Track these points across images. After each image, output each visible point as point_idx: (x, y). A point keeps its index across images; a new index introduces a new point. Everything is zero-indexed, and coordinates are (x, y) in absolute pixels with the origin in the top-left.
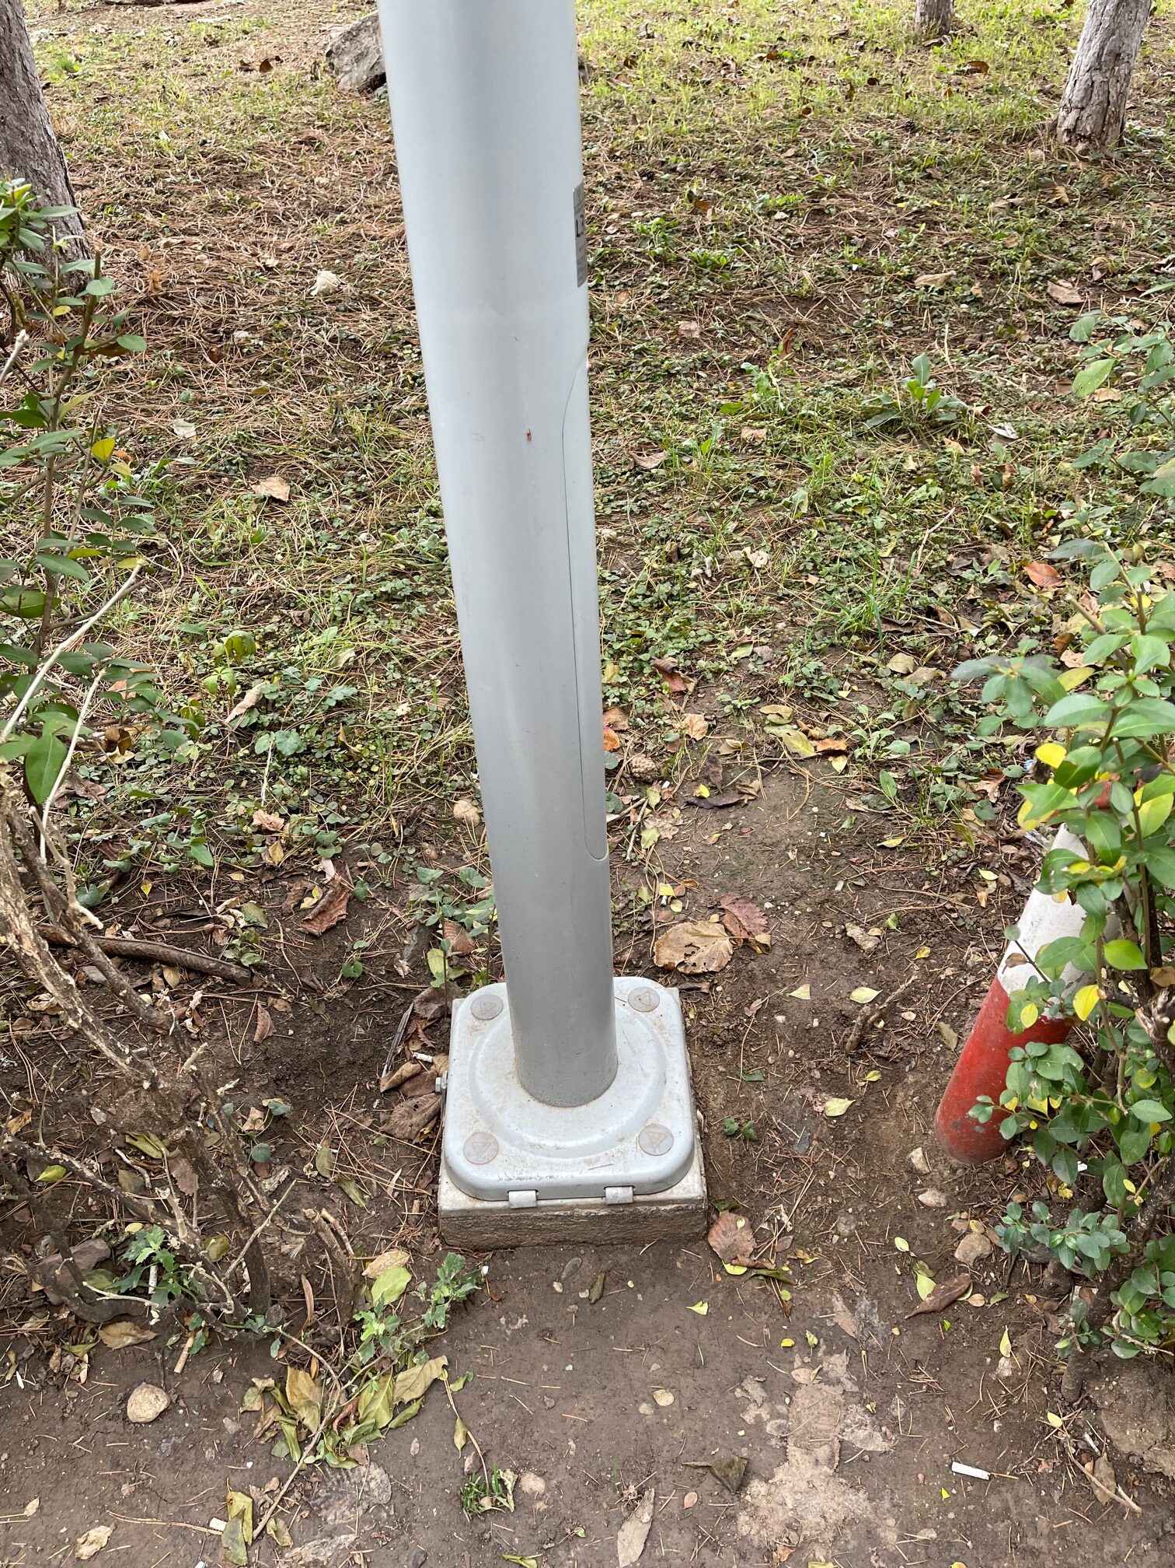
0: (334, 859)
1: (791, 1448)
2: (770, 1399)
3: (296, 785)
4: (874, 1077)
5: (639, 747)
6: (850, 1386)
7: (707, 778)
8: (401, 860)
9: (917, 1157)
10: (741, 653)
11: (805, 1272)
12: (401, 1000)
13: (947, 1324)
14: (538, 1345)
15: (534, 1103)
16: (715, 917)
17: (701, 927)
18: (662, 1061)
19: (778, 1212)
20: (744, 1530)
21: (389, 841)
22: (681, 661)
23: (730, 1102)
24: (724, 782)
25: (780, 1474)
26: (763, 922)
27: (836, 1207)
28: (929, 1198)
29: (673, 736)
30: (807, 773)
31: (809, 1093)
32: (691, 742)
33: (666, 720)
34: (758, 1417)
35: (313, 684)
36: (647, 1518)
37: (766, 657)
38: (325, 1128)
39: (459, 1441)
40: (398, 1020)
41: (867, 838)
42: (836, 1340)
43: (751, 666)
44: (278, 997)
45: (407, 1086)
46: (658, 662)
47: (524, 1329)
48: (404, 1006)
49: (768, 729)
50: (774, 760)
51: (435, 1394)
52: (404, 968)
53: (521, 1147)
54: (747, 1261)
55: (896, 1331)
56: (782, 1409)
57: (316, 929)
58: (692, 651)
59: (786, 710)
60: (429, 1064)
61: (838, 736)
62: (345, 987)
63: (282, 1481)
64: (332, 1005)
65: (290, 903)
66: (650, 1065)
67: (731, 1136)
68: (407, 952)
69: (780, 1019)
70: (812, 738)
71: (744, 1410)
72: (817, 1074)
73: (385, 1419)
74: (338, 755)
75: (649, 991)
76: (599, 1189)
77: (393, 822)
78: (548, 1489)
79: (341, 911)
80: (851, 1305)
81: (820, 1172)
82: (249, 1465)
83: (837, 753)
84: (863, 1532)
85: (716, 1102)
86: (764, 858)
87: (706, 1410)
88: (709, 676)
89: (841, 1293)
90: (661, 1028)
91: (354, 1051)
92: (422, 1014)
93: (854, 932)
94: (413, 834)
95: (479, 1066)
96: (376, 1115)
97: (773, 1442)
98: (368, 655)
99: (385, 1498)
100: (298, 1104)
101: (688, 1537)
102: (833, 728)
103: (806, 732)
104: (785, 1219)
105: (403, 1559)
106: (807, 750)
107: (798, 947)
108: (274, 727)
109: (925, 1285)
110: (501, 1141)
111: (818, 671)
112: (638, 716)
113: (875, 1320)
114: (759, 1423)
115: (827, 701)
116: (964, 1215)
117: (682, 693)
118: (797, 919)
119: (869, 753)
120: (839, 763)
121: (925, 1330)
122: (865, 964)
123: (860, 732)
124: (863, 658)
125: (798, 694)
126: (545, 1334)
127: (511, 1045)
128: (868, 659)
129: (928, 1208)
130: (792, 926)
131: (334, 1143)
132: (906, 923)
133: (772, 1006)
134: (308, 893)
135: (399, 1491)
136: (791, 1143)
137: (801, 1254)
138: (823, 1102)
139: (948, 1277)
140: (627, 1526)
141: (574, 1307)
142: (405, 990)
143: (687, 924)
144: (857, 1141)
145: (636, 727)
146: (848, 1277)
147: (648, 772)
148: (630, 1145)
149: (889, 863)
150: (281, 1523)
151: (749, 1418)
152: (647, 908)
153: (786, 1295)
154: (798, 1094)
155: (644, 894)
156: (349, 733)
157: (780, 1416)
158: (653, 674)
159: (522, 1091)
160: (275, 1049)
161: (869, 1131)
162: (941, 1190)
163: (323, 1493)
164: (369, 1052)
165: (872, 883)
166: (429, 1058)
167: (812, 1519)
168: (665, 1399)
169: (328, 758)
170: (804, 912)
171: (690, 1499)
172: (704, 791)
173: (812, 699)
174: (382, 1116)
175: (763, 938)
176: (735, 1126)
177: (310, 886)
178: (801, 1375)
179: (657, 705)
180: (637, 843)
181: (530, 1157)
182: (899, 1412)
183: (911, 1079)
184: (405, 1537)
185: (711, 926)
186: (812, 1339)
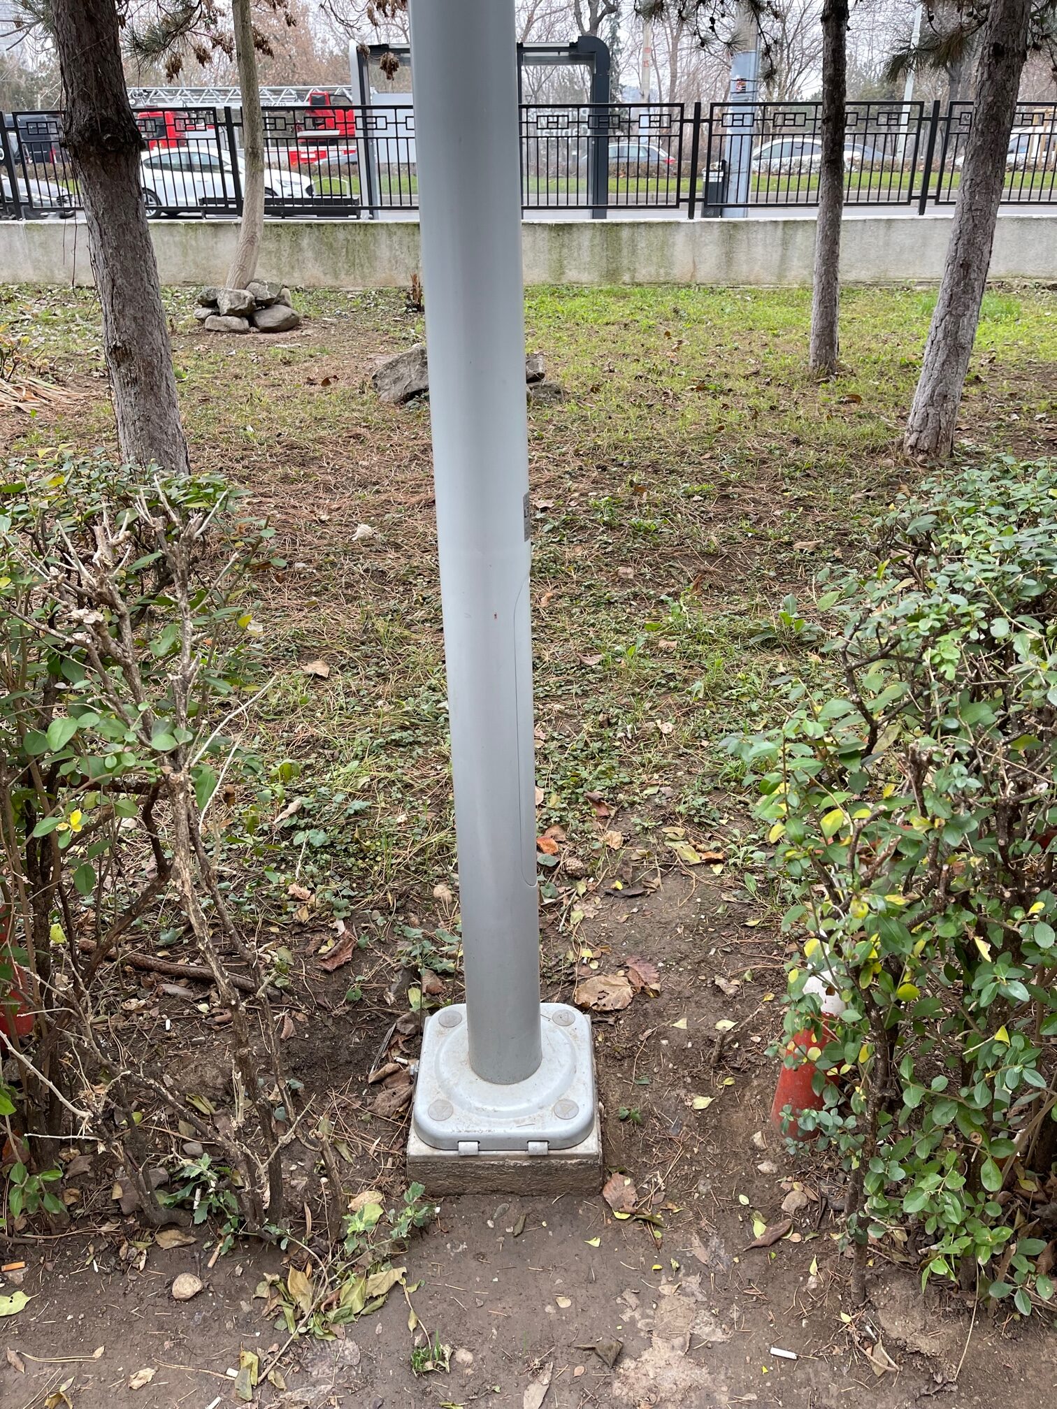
0: (345, 919)
1: (655, 1339)
2: (642, 1305)
3: (321, 868)
4: (729, 1081)
5: (573, 854)
6: (701, 1298)
7: (621, 876)
8: (393, 924)
9: (757, 1138)
10: (650, 791)
11: (673, 1218)
12: (387, 1020)
13: (773, 1255)
14: (474, 1264)
15: (479, 1081)
16: (622, 972)
17: (611, 979)
18: (574, 1058)
19: (655, 1176)
20: (617, 1392)
21: (385, 910)
22: (606, 794)
23: (623, 1098)
24: (633, 879)
25: (646, 1355)
26: (656, 975)
27: (698, 1173)
28: (765, 1167)
29: (597, 845)
30: (694, 874)
31: (682, 1093)
32: (610, 850)
33: (593, 835)
34: (632, 1318)
35: (339, 798)
36: (546, 1381)
37: (668, 795)
38: (327, 1106)
39: (412, 1325)
40: (384, 1034)
41: (735, 920)
42: (692, 1266)
43: (657, 800)
44: (299, 1011)
45: (388, 1080)
46: (589, 794)
47: (464, 1252)
48: (389, 1025)
49: (667, 843)
50: (670, 865)
51: (396, 1294)
52: (390, 998)
53: (470, 1110)
54: (631, 1209)
55: (736, 1260)
56: (651, 1313)
57: (329, 966)
58: (614, 788)
59: (680, 831)
60: (405, 1066)
61: (718, 850)
62: (347, 1008)
63: (280, 1346)
64: (338, 1020)
65: (311, 948)
66: (565, 1060)
67: (624, 1120)
68: (394, 987)
69: (664, 1042)
70: (699, 851)
71: (623, 1312)
72: (689, 1080)
73: (358, 1307)
74: (353, 848)
75: (568, 1012)
76: (523, 1142)
77: (389, 896)
78: (475, 1361)
79: (347, 956)
80: (705, 1242)
81: (687, 1148)
82: (258, 1334)
83: (717, 862)
84: (704, 1395)
85: (614, 1097)
86: (659, 932)
87: (594, 1312)
88: (626, 805)
89: (698, 1233)
90: (575, 1037)
91: (351, 1054)
92: (402, 1030)
93: (721, 982)
94: (403, 907)
95: (442, 1056)
96: (364, 1099)
97: (642, 1334)
98: (379, 782)
99: (355, 1362)
100: (310, 1088)
101: (575, 1396)
102: (714, 844)
103: (695, 847)
104: (660, 1181)
105: (367, 1403)
106: (695, 859)
107: (680, 993)
108: (308, 827)
109: (759, 1228)
110: (456, 1107)
111: (705, 804)
112: (573, 831)
113: (722, 1253)
114: (633, 1321)
115: (711, 826)
116: (790, 1179)
117: (606, 817)
118: (681, 974)
119: (739, 862)
120: (717, 869)
121: (757, 1259)
122: (727, 1004)
123: (732, 846)
124: (739, 798)
125: (689, 820)
126: (480, 1256)
127: (466, 1044)
128: (742, 798)
129: (764, 1175)
130: (677, 978)
131: (333, 1116)
132: (758, 978)
133: (659, 1034)
134: (326, 943)
135: (366, 1357)
136: (667, 1128)
137: (670, 1206)
138: (692, 1099)
139: (776, 1222)
140: (531, 1387)
141: (502, 1239)
142: (391, 1014)
143: (602, 978)
144: (715, 1127)
145: (572, 839)
146: (704, 1222)
147: (577, 870)
148: (547, 1112)
149: (749, 937)
150: (278, 1374)
151: (626, 1318)
152: (572, 965)
153: (658, 1234)
154: (674, 1094)
155: (571, 956)
156: (362, 833)
157: (648, 1317)
158: (586, 803)
159: (472, 1073)
160: (295, 1046)
161: (724, 1120)
162: (774, 1162)
163: (310, 1356)
164: (362, 1056)
165: (736, 950)
166: (405, 1061)
167: (667, 1385)
168: (564, 1303)
169: (346, 850)
170: (686, 969)
171: (579, 1371)
172: (619, 885)
173: (700, 824)
174: (369, 1101)
175: (655, 986)
176: (627, 1112)
177: (326, 938)
178: (666, 1289)
179: (587, 824)
180: (567, 920)
181: (475, 1117)
182: (735, 1316)
183: (755, 1083)
184: (368, 1389)
185: (619, 978)
186: (675, 1264)
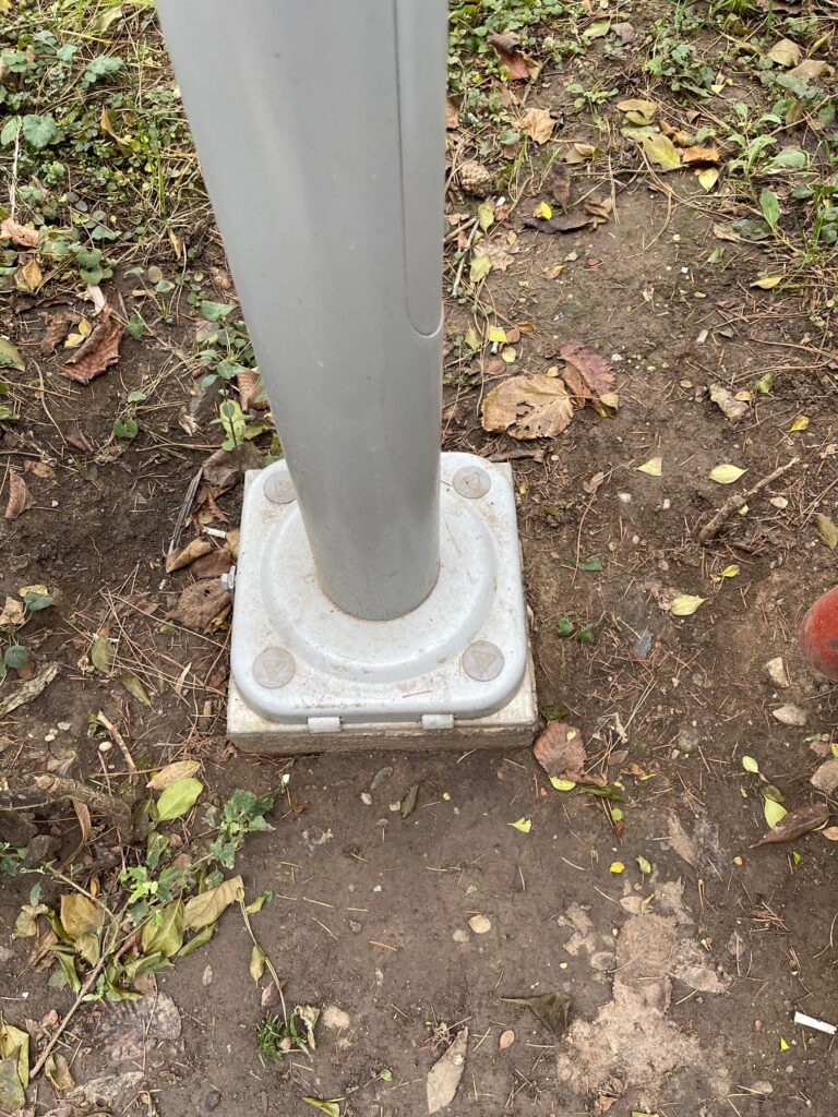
0: (103, 284)
1: (617, 984)
2: (596, 928)
3: (53, 188)
4: (731, 571)
5: (470, 152)
6: (683, 918)
7: (550, 194)
8: (186, 289)
9: (776, 667)
10: (595, 30)
11: (639, 789)
12: (188, 463)
13: (797, 857)
14: (344, 863)
15: (338, 615)
16: (553, 371)
17: (536, 382)
18: (492, 561)
19: (612, 721)
20: (564, 1074)
21: (170, 265)
22: (525, 39)
23: (565, 593)
24: (570, 200)
25: (605, 1014)
26: (610, 378)
27: (677, 719)
28: (786, 714)
29: (512, 137)
30: (669, 190)
31: (655, 588)
32: (533, 146)
33: (503, 116)
34: (582, 948)
35: (67, 51)
36: (459, 1060)
37: (626, 37)
38: (102, 615)
39: (256, 971)
40: (185, 486)
41: (737, 276)
42: (670, 867)
43: (608, 48)
44: (38, 460)
45: (198, 565)
46: (496, 37)
47: (329, 845)
48: (193, 469)
49: (626, 132)
50: (632, 173)
51: (231, 916)
52: (190, 424)
53: (323, 668)
54: (577, 777)
55: (738, 861)
56: (609, 940)
57: (82, 375)
58: (537, 26)
59: (648, 107)
60: (222, 541)
61: (708, 142)
62: (119, 448)
63: (61, 1014)
64: (105, 469)
65: (50, 340)
66: (478, 570)
67: (563, 636)
68: (195, 405)
69: (625, 497)
70: (677, 144)
71: (567, 940)
72: (665, 566)
73: (174, 947)
74: (102, 149)
75: (479, 472)
76: (417, 716)
77: (173, 239)
78: (352, 1024)
79: (111, 353)
80: (689, 826)
81: (663, 678)
82: (25, 995)
83: (705, 165)
84: (693, 1083)
85: (548, 596)
86: (614, 298)
87: (526, 939)
88: (558, 58)
89: (679, 814)
90: (492, 519)
91: (135, 524)
92: (214, 480)
93: (720, 395)
94: (200, 256)
95: (273, 563)
96: (162, 599)
97: (598, 977)
99: (174, 1033)
100: (69, 588)
101: (503, 1080)
102: (704, 132)
103: (671, 136)
104: (621, 730)
105: (195, 1099)
106: (671, 160)
107: (650, 412)
108: (25, 109)
109: (773, 812)
110: (298, 660)
111: (689, 58)
112: (471, 109)
113: (716, 846)
114: (583, 956)
115: (697, 97)
116: (826, 737)
117: (523, 82)
118: (651, 376)
119: (746, 165)
120: (708, 179)
121: (771, 862)
122: (730, 435)
123: (736, 137)
124: (741, 44)
125: (664, 88)
126: (351, 851)
128: (746, 46)
129: (783, 725)
130: (644, 384)
131: (113, 632)
132: (782, 385)
133: (615, 481)
134: (72, 327)
135: (189, 1024)
136: (631, 644)
137: (636, 769)
138: (671, 599)
139: (801, 804)
140: (437, 1067)
141: (384, 821)
142: (193, 451)
143: (521, 379)
144: (706, 644)
145: (468, 124)
146: (687, 797)
147: (481, 184)
148: (452, 668)
149: (763, 308)
150: (61, 1060)
151: (572, 949)
152: (475, 356)
153: (617, 814)
154: (641, 587)
155: (472, 339)
156: (116, 119)
157: (606, 948)
158: (490, 55)
159: (323, 599)
160: (35, 524)
161: (721, 635)
162: (800, 706)
163: (106, 1028)
164: (152, 525)
165: (742, 333)
166: (222, 534)
167: (638, 1066)
168: (481, 925)
169: (91, 152)
170: (659, 368)
171: (507, 1039)
172: (545, 210)
173: (678, 94)
174: (169, 600)
175: (610, 399)
176: (570, 627)
177: (75, 318)
178: (631, 904)
179: (494, 96)
180: (465, 275)
181: (333, 681)
182: (737, 950)
183: (776, 578)
184: (197, 1075)
185: (549, 382)
186: (645, 866)
